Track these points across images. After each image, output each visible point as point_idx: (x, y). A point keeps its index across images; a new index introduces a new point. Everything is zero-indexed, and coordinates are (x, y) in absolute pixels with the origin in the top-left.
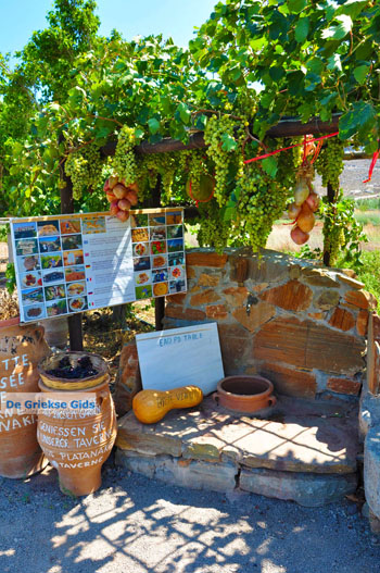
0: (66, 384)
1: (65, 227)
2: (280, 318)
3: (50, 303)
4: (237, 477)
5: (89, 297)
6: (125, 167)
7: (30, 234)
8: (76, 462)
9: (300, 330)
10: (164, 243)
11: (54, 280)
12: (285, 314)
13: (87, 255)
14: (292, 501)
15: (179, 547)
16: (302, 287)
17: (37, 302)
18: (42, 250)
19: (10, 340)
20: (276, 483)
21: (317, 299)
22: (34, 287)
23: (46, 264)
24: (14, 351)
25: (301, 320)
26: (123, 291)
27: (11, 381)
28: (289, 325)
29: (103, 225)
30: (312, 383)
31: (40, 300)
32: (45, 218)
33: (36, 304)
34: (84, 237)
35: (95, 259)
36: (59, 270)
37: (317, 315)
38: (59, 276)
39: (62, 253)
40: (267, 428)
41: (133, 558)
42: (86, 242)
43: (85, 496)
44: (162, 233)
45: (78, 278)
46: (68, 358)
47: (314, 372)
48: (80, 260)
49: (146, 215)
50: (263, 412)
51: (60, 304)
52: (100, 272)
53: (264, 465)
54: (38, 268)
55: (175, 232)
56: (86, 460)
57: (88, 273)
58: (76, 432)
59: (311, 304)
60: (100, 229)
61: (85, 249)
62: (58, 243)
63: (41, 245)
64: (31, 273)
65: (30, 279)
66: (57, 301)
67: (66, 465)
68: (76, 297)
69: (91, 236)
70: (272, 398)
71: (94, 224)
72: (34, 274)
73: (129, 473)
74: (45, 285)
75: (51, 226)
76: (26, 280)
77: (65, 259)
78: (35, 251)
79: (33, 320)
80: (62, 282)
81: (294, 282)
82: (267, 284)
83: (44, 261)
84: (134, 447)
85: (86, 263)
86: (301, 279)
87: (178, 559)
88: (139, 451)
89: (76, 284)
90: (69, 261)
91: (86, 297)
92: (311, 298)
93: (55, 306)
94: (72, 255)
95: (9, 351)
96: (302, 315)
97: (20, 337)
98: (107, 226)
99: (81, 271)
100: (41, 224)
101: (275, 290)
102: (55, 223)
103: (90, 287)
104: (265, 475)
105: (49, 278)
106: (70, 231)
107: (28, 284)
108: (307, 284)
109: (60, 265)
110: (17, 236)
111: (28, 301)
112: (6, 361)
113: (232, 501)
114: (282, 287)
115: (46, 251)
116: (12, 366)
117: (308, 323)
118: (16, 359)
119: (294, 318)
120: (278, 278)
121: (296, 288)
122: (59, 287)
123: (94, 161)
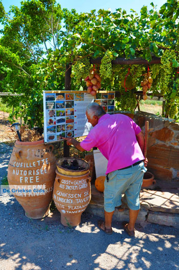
0: (74, 173)
1: (68, 97)
2: (158, 144)
3: (59, 134)
4: (147, 216)
5: (75, 131)
6: (106, 70)
7: (52, 99)
8: (75, 210)
9: (167, 150)
10: (106, 107)
11: (61, 122)
12: (160, 143)
13: (76, 111)
14: (171, 226)
15: (129, 248)
16: (170, 131)
17: (53, 133)
18: (57, 108)
19: (40, 151)
20: (166, 218)
21: (176, 136)
22: (52, 125)
23: (58, 114)
24: (42, 156)
25: (168, 145)
26: (89, 129)
27: (42, 171)
28: (162, 148)
29: (83, 97)
30: (170, 174)
31: (54, 132)
32: (59, 92)
33: (53, 134)
34: (75, 102)
35: (79, 113)
36: (63, 117)
37: (175, 143)
38: (63, 120)
39: (65, 109)
40: (156, 194)
41: (109, 254)
42: (76, 105)
43: (76, 227)
44: (106, 102)
45: (71, 122)
46: (67, 160)
47: (172, 169)
48: (72, 113)
49: (100, 94)
50: (152, 187)
51: (63, 134)
52: (80, 119)
53: (161, 210)
54: (55, 116)
55: (111, 102)
56: (80, 209)
57: (75, 119)
58: (77, 196)
59: (173, 138)
60: (82, 99)
61: (75, 108)
62: (64, 104)
63: (57, 105)
64: (51, 118)
65: (51, 121)
66: (61, 133)
67: (70, 212)
68: (69, 131)
69: (78, 102)
70: (155, 181)
71: (79, 96)
72: (53, 119)
73: (92, 216)
74: (57, 124)
75: (62, 96)
76: (49, 121)
77: (66, 112)
78: (54, 107)
79: (51, 141)
80: (64, 123)
81: (165, 128)
82: (153, 129)
83: (57, 113)
84: (96, 203)
85: (75, 115)
86: (169, 127)
87: (131, 254)
88: (98, 205)
89: (70, 124)
90: (68, 113)
91: (73, 131)
92: (173, 136)
93: (60, 135)
94: (69, 110)
95: (40, 156)
96: (168, 143)
97: (44, 150)
98: (85, 97)
99: (72, 118)
100: (57, 94)
101: (157, 132)
102: (63, 94)
103: (76, 126)
104: (160, 215)
105: (59, 121)
106: (69, 99)
107: (50, 123)
108: (172, 130)
109: (64, 115)
110: (47, 100)
111: (49, 132)
112: (39, 161)
113: (144, 227)
114: (160, 130)
115: (59, 108)
116: (41, 164)
117: (171, 147)
118: (43, 160)
119: (164, 145)
120: (158, 126)
121: (167, 131)
122: (63, 126)
123: (87, 66)
